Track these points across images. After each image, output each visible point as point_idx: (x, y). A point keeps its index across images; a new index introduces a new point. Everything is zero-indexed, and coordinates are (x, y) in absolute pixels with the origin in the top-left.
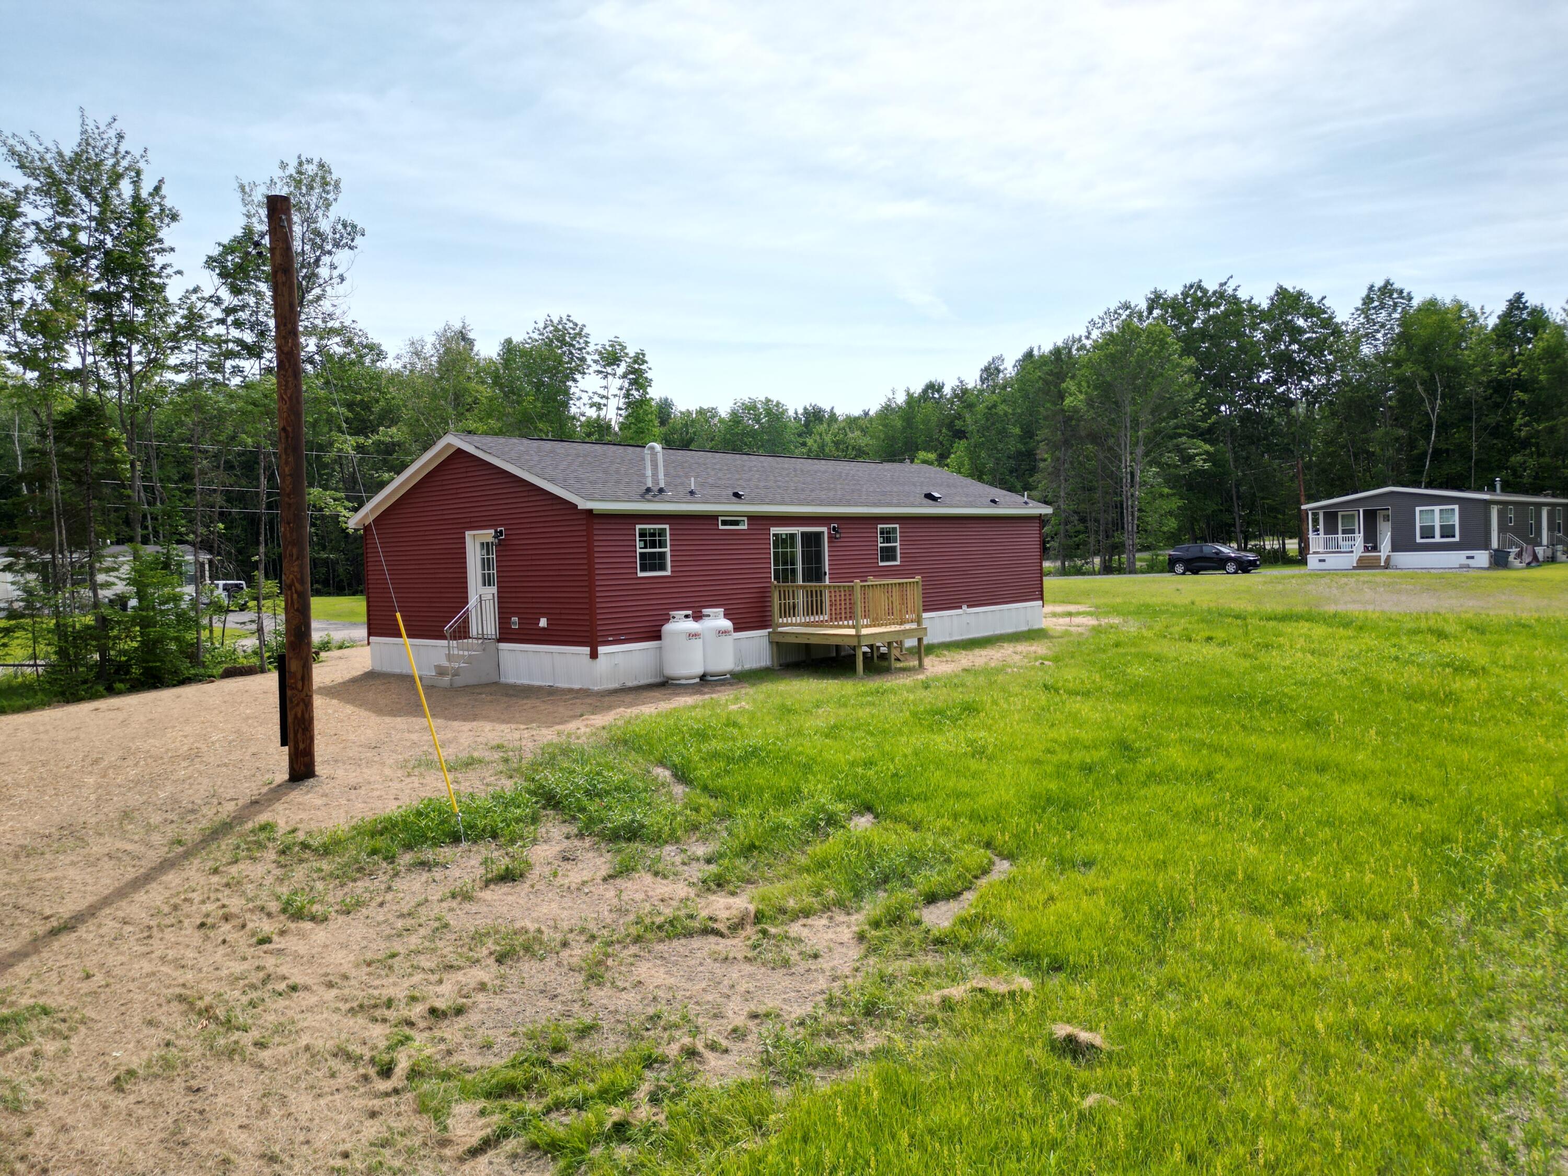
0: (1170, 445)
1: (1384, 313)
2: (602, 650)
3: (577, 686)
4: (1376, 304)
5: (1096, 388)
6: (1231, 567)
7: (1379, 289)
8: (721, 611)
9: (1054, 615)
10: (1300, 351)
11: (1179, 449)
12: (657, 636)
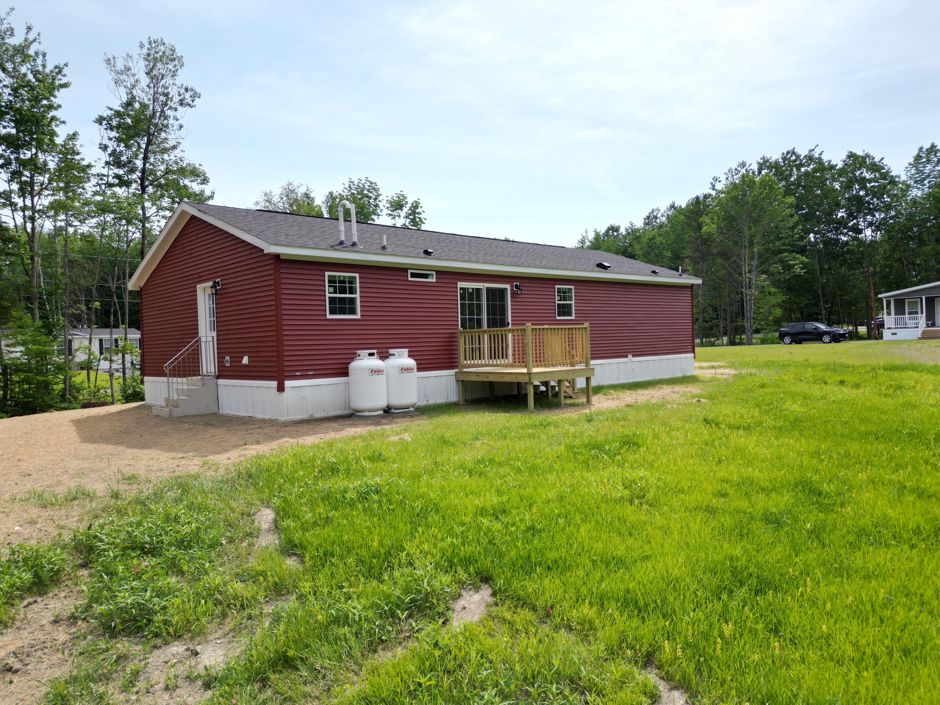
0: (776, 259)
1: (929, 167)
2: (288, 384)
3: (267, 417)
4: (924, 160)
5: (724, 220)
6: (826, 338)
7: (927, 150)
8: (405, 351)
9: (701, 368)
10: (867, 195)
11: (782, 261)
12: (345, 373)
